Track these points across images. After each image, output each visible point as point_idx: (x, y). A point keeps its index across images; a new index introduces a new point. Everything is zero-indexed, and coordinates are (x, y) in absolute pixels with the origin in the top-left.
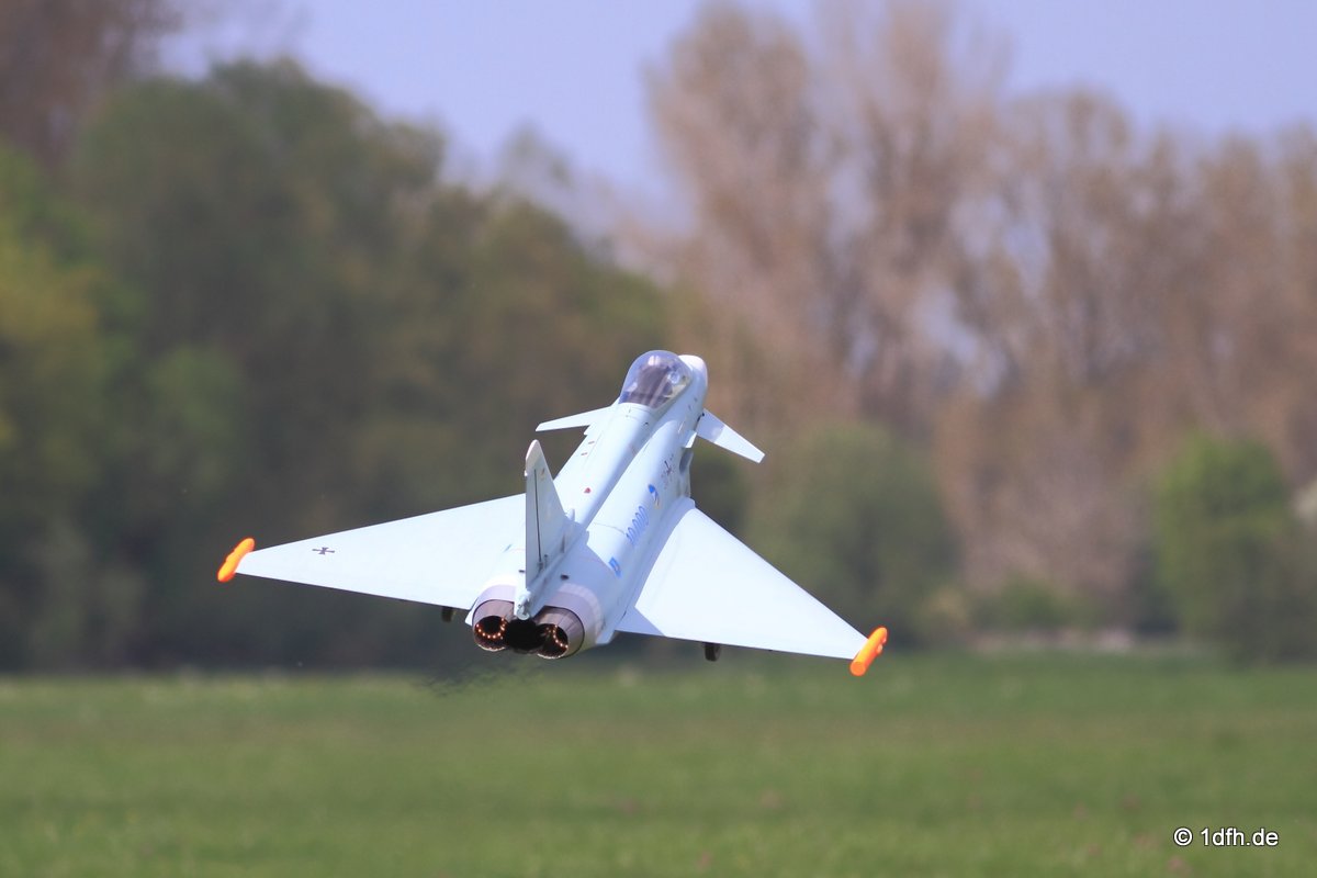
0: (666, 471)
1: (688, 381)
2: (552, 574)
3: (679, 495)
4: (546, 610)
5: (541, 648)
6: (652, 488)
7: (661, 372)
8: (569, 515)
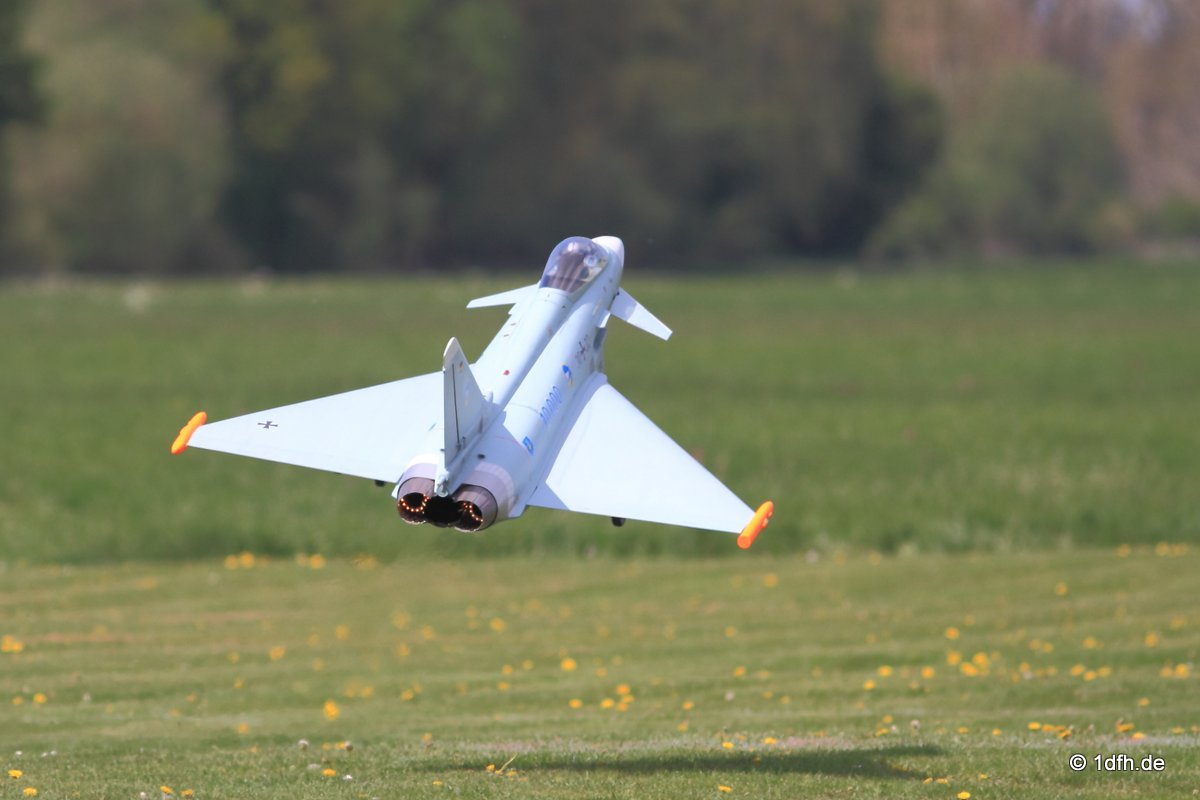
0: (581, 351)
1: (604, 264)
2: (468, 455)
3: (592, 371)
4: (464, 487)
5: (459, 522)
6: (566, 369)
7: (580, 257)
8: (487, 398)
